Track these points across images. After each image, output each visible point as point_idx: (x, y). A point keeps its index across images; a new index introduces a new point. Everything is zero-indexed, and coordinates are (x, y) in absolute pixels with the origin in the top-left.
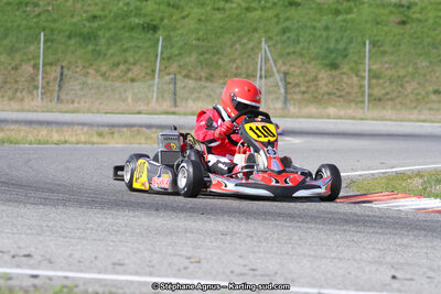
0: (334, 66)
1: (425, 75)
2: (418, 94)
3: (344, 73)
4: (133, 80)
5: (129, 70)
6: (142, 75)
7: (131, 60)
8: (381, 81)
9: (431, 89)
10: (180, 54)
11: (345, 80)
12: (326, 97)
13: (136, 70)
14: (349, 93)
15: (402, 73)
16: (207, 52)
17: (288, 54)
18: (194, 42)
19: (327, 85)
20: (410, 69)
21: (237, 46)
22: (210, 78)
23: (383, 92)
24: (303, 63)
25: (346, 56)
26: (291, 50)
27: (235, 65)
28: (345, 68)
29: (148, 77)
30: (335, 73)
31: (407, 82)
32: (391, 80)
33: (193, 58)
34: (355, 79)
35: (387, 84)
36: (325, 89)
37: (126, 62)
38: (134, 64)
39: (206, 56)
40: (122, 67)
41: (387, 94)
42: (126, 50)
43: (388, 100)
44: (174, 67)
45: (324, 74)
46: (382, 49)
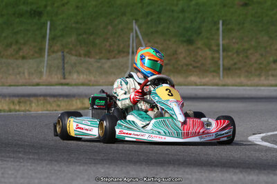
0: (190, 42)
1: (266, 48)
2: (260, 64)
3: (199, 48)
4: (23, 58)
5: (20, 49)
6: (31, 53)
7: (22, 41)
8: (230, 54)
9: (271, 59)
10: (62, 36)
11: (200, 53)
12: (185, 68)
13: (26, 50)
14: (203, 64)
15: (246, 46)
16: (85, 33)
17: (152, 33)
18: (74, 25)
19: (185, 58)
20: (253, 43)
21: (109, 27)
22: (88, 54)
23: (232, 62)
24: (165, 40)
25: (200, 33)
26: (154, 29)
27: (108, 44)
28: (200, 44)
29: (36, 55)
30: (191, 48)
31: (251, 54)
32: (238, 53)
33: (73, 38)
34: (208, 52)
35: (235, 55)
36: (184, 61)
37: (17, 42)
38: (24, 44)
39: (84, 36)
40: (14, 47)
41: (235, 64)
42: (16, 33)
43: (236, 69)
44: (57, 47)
45: (182, 50)
46: (229, 27)
